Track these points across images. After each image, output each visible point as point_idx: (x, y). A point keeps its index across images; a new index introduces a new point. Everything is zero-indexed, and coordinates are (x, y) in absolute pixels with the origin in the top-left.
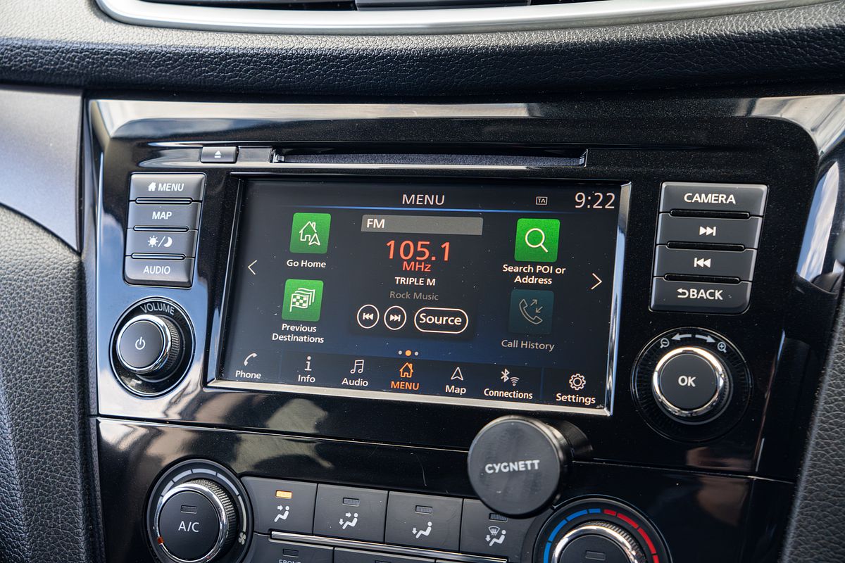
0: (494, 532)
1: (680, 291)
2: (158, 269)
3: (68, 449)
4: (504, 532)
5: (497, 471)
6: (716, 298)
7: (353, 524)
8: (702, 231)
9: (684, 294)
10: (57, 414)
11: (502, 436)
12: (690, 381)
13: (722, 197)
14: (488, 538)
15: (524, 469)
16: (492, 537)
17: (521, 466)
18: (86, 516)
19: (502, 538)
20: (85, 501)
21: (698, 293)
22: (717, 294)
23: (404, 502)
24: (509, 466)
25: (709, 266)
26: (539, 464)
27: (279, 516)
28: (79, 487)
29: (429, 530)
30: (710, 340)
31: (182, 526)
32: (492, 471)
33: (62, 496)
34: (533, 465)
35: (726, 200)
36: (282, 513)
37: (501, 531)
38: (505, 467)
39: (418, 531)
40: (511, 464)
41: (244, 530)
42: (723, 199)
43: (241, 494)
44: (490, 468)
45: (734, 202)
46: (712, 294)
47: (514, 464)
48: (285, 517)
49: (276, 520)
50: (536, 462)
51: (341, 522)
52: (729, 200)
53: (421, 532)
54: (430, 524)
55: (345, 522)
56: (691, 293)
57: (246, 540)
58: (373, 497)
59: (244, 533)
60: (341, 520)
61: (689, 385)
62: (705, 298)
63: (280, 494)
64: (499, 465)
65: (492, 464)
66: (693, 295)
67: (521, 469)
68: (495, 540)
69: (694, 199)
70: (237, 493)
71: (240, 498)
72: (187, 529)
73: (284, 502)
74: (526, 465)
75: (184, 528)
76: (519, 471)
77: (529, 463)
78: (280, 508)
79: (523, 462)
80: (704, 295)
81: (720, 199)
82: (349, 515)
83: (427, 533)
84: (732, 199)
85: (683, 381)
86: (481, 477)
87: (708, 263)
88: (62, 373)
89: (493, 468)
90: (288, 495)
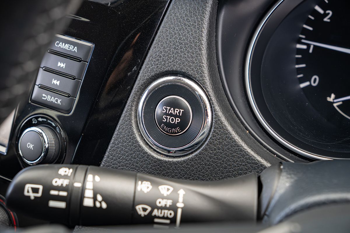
1: (44, 95)
6: (58, 103)
8: (59, 64)
9: (45, 97)
12: (31, 146)
13: (72, 47)
21: (51, 98)
22: (59, 101)
25: (58, 84)
30: (54, 125)
35: (73, 49)
42: (72, 48)
45: (76, 51)
46: (57, 101)
52: (74, 50)
56: (48, 98)
61: (31, 148)
62: (54, 102)
66: (49, 99)
69: (59, 45)
80: (53, 100)
81: (71, 48)
84: (76, 49)
85: (29, 145)
87: (58, 83)
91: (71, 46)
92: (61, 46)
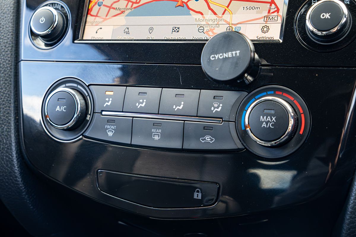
0: (216, 105)
3: (8, 79)
4: (221, 105)
5: (216, 58)
7: (143, 105)
10: (3, 62)
11: (220, 40)
12: (327, 16)
14: (212, 109)
15: (231, 56)
16: (215, 108)
17: (229, 55)
18: (15, 112)
19: (220, 108)
20: (15, 105)
23: (169, 93)
24: (223, 55)
26: (239, 53)
27: (107, 103)
28: (12, 97)
29: (182, 106)
31: (58, 108)
32: (214, 59)
33: (3, 101)
34: (236, 54)
36: (108, 102)
37: (219, 105)
38: (221, 56)
39: (176, 107)
40: (224, 54)
41: (90, 113)
43: (89, 95)
44: (213, 57)
47: (226, 54)
48: (109, 104)
49: (105, 106)
50: (238, 52)
51: (137, 105)
53: (178, 107)
54: (182, 103)
55: (139, 104)
57: (90, 118)
58: (153, 92)
59: (89, 114)
60: (137, 104)
61: (327, 18)
63: (107, 93)
64: (218, 55)
65: (214, 55)
67: (229, 56)
68: (216, 109)
70: (87, 95)
71: (88, 97)
72: (60, 110)
73: (109, 96)
74: (232, 54)
76: (228, 58)
77: (234, 53)
78: (107, 99)
79: (231, 53)
82: (141, 101)
83: (181, 108)
85: (323, 16)
86: (208, 62)
88: (7, 42)
89: (215, 57)
90: (112, 93)
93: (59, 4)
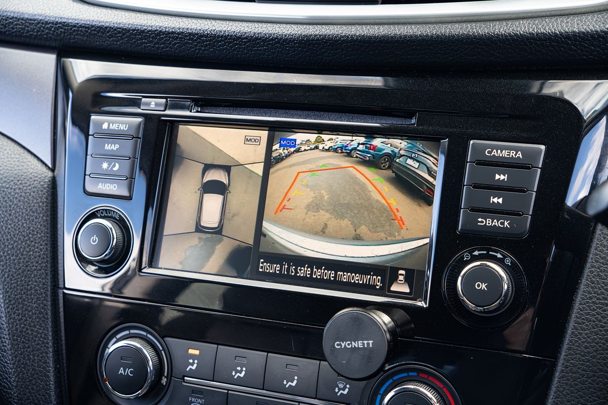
0: (341, 386)
1: (480, 220)
2: (109, 186)
3: (43, 311)
4: (348, 386)
5: (343, 347)
6: (505, 226)
7: (242, 375)
8: (497, 177)
9: (482, 222)
10: (35, 286)
11: (347, 322)
12: (484, 286)
14: (337, 390)
15: (362, 346)
16: (339, 389)
17: (360, 344)
18: (55, 359)
19: (347, 390)
20: (54, 348)
21: (492, 222)
22: (506, 224)
23: (278, 361)
24: (351, 344)
25: (501, 202)
26: (372, 343)
27: (190, 367)
28: (50, 338)
29: (295, 382)
30: (499, 256)
31: (121, 371)
32: (339, 347)
33: (38, 344)
34: (368, 344)
35: (515, 155)
36: (192, 364)
37: (345, 385)
38: (349, 345)
39: (287, 382)
40: (353, 343)
41: (166, 374)
42: (513, 154)
43: (163, 349)
44: (338, 345)
45: (521, 157)
46: (502, 223)
47: (355, 343)
48: (194, 367)
49: (188, 369)
50: (371, 342)
51: (234, 374)
52: (517, 155)
53: (290, 383)
54: (296, 378)
55: (236, 373)
56: (488, 222)
57: (166, 382)
58: (257, 357)
59: (165, 377)
60: (234, 372)
61: (483, 289)
62: (497, 226)
63: (191, 351)
64: (345, 342)
65: (340, 342)
66: (489, 223)
67: (360, 346)
68: (341, 391)
69: (493, 153)
70: (161, 349)
71: (163, 352)
72: (125, 373)
73: (194, 357)
74: (364, 344)
75: (123, 372)
76: (358, 348)
77: (365, 342)
78: (191, 361)
79: (362, 342)
80: (496, 224)
81: (511, 154)
82: (239, 368)
83: (294, 384)
84: (520, 155)
85: (479, 286)
86: (332, 350)
87: (500, 200)
88: (39, 256)
89: (340, 345)
90: (197, 352)
91: (512, 152)
92: (496, 154)
93: (117, 213)
